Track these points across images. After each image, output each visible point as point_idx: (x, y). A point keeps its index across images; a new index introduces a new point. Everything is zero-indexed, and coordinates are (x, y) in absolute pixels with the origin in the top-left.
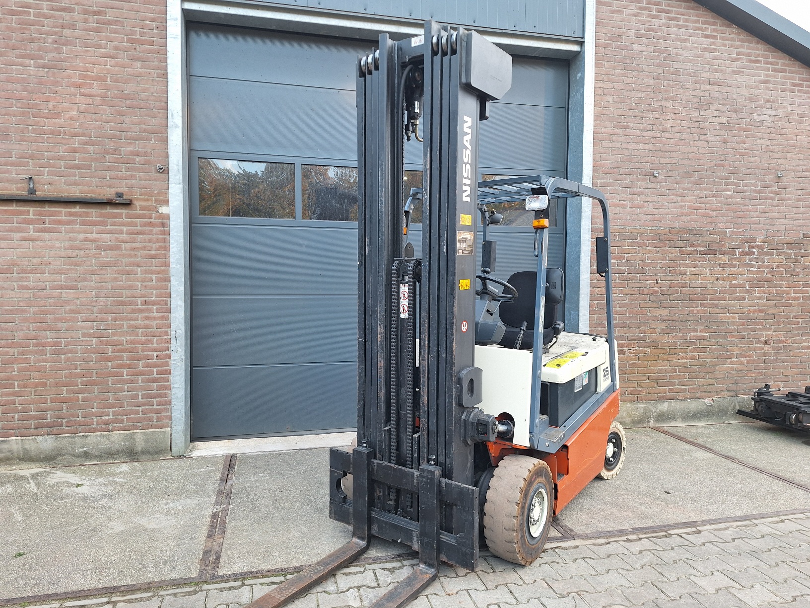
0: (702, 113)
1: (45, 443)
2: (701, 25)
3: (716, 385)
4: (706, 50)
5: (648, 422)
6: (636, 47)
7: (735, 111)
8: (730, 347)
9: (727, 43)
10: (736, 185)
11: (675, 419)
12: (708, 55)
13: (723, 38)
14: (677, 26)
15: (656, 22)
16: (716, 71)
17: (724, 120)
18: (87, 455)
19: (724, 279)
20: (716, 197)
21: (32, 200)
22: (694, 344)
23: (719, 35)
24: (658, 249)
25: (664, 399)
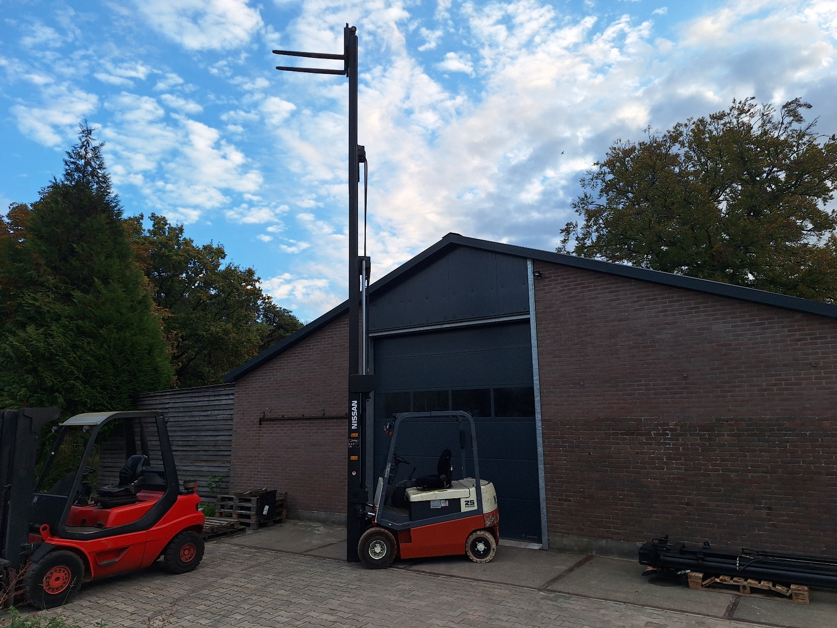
0: (612, 341)
1: (323, 515)
2: (607, 286)
3: (645, 533)
4: (611, 300)
5: (592, 552)
6: (562, 309)
7: (639, 335)
8: (655, 505)
9: (628, 292)
10: (645, 385)
11: (612, 554)
12: (614, 303)
13: (624, 290)
14: (589, 291)
15: (573, 293)
16: (621, 312)
17: (631, 343)
18: (334, 522)
19: (643, 453)
20: (630, 395)
21: (324, 418)
22: (621, 499)
23: (621, 289)
24: (588, 432)
25: (603, 537)
